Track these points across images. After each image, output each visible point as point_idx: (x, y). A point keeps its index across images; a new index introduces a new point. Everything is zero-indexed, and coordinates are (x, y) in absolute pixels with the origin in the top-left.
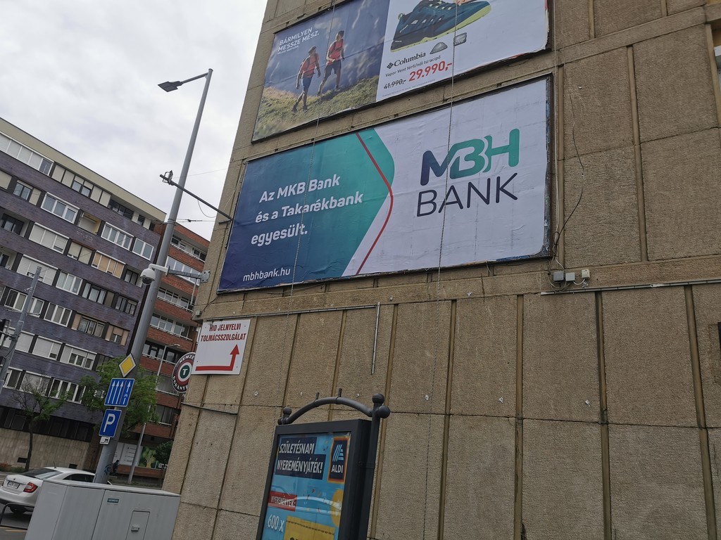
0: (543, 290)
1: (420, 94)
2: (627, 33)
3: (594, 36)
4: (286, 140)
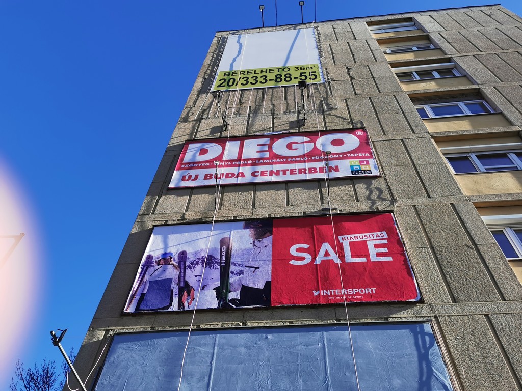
1: (313, 310)
2: (480, 305)
3: (454, 301)
4: (166, 320)
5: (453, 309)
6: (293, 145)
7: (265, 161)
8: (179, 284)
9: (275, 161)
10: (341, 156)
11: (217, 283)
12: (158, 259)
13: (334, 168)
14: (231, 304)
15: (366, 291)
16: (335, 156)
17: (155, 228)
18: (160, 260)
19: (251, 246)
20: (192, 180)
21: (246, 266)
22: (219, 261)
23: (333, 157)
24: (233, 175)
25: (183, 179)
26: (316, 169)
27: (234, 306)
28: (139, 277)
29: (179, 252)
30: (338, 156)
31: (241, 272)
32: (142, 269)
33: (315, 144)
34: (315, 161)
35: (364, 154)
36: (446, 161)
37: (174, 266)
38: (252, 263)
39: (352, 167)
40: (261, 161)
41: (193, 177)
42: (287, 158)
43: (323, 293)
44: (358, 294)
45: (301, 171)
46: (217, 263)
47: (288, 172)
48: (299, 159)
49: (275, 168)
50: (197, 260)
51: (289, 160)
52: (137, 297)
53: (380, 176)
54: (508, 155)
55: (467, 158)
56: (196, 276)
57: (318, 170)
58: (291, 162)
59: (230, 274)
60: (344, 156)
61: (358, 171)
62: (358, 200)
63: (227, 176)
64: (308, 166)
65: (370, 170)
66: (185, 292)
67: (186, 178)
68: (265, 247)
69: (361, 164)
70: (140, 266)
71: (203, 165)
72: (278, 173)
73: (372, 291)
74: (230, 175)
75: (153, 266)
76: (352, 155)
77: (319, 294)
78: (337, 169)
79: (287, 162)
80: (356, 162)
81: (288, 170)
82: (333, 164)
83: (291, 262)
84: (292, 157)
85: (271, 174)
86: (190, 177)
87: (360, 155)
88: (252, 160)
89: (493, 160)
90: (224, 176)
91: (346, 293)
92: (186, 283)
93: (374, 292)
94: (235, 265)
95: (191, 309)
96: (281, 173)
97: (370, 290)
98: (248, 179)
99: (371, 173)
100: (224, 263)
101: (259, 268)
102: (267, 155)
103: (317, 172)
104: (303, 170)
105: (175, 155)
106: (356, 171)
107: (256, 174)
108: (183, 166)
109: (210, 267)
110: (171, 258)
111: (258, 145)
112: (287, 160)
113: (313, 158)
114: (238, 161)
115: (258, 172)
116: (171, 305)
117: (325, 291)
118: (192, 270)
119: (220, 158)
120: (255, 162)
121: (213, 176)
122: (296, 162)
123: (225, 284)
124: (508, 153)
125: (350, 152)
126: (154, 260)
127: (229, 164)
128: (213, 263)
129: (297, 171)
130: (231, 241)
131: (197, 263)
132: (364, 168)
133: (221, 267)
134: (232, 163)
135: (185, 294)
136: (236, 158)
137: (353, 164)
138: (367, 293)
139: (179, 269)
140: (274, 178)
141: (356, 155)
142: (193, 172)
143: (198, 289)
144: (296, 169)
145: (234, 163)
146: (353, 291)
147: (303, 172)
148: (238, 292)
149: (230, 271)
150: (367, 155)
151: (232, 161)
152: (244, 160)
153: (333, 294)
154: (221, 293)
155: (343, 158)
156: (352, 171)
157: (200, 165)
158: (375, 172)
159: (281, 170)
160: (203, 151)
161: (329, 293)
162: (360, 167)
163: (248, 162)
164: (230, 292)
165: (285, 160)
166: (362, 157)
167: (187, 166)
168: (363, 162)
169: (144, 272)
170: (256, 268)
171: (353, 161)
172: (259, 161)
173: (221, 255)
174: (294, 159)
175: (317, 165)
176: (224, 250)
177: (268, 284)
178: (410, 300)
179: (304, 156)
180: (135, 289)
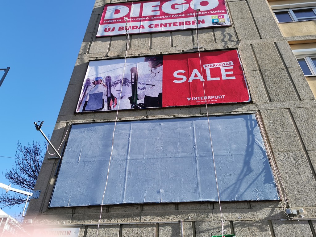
0: (282, 218)
1: (187, 108)
2: (285, 103)
3: (271, 101)
4: (101, 116)
5: (269, 106)
6: (175, 6)
7: (157, 17)
8: (107, 96)
9: (163, 17)
10: (206, 13)
11: (130, 94)
12: (94, 81)
13: (202, 21)
14: (139, 106)
15: (219, 97)
16: (202, 13)
17: (90, 62)
18: (95, 82)
19: (150, 72)
20: (111, 31)
21: (147, 84)
22: (131, 81)
23: (201, 13)
24: (137, 27)
25: (105, 30)
26: (190, 22)
27: (141, 108)
28: (83, 92)
29: (106, 77)
30: (204, 13)
31: (144, 88)
32: (85, 87)
33: (189, 5)
34: (190, 16)
35: (221, 11)
36: (274, 14)
37: (103, 85)
38: (150, 82)
39: (213, 20)
40: (155, 18)
41: (111, 29)
42: (171, 15)
43: (193, 99)
44: (214, 99)
45: (181, 24)
46: (130, 83)
47: (172, 25)
48: (179, 16)
49: (164, 22)
50: (117, 81)
51: (173, 16)
52: (83, 104)
53: (231, 26)
54: (313, 10)
55: (287, 12)
56: (117, 91)
57: (191, 23)
58: (174, 18)
59: (138, 89)
60: (208, 13)
61: (217, 23)
62: (216, 42)
63: (133, 28)
64: (185, 20)
65: (225, 22)
66: (111, 100)
67: (107, 30)
68: (158, 72)
69: (219, 18)
70: (83, 86)
71: (117, 21)
72: (165, 25)
73: (222, 97)
74: (135, 27)
75: (91, 85)
76: (213, 12)
77: (191, 100)
78: (203, 22)
79: (171, 18)
80: (215, 17)
81: (172, 23)
82: (201, 18)
83: (174, 81)
84: (174, 14)
85: (161, 26)
86: (109, 29)
87: (219, 11)
88: (149, 17)
89: (304, 13)
90: (131, 28)
91: (207, 99)
92: (112, 95)
93: (224, 98)
94: (140, 84)
95: (115, 110)
96: (168, 25)
97: (221, 96)
98: (147, 30)
99: (225, 24)
100: (134, 83)
101: (155, 85)
102: (158, 13)
103: (190, 24)
104: (182, 23)
105: (99, 15)
106: (215, 23)
107: (152, 26)
108: (105, 22)
109: (125, 86)
110: (101, 80)
111: (153, 6)
112: (171, 16)
113: (188, 15)
114: (140, 18)
115: (153, 25)
116: (103, 107)
117: (194, 98)
118: (115, 87)
119: (128, 16)
120: (151, 18)
121: (124, 28)
122: (177, 18)
123: (135, 95)
124: (313, 9)
125: (212, 10)
126: (91, 82)
127: (134, 20)
128: (127, 83)
129: (178, 24)
130: (137, 69)
131: (117, 83)
132: (220, 20)
133: (132, 85)
134: (136, 19)
135: (111, 101)
136: (138, 16)
137: (214, 18)
138: (219, 98)
139: (106, 87)
140: (163, 29)
141: (216, 12)
142: (111, 26)
143: (119, 98)
144: (177, 22)
145: (137, 19)
146: (211, 97)
147: (182, 24)
148: (143, 100)
149: (138, 87)
150: (223, 11)
151: (136, 18)
152: (144, 17)
153: (199, 99)
154: (133, 100)
155: (208, 14)
156: (213, 23)
157: (115, 21)
158: (228, 23)
159: (168, 23)
160: (117, 12)
161: (197, 99)
162: (218, 20)
163: (146, 18)
164: (138, 99)
165: (170, 16)
166: (220, 13)
167: (107, 22)
168: (220, 16)
169: (85, 89)
170: (153, 85)
171: (214, 16)
172: (153, 18)
173: (132, 78)
174: (176, 16)
175: (191, 19)
176: (133, 75)
177: (160, 95)
178: (244, 102)
179: (182, 13)
180: (81, 99)
